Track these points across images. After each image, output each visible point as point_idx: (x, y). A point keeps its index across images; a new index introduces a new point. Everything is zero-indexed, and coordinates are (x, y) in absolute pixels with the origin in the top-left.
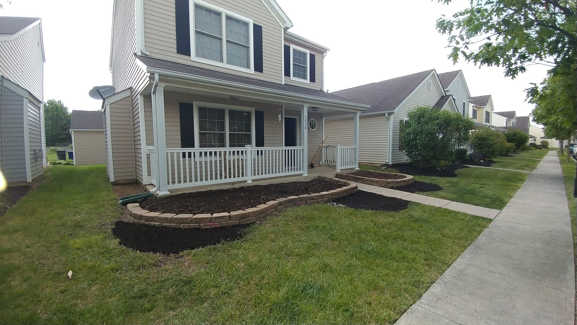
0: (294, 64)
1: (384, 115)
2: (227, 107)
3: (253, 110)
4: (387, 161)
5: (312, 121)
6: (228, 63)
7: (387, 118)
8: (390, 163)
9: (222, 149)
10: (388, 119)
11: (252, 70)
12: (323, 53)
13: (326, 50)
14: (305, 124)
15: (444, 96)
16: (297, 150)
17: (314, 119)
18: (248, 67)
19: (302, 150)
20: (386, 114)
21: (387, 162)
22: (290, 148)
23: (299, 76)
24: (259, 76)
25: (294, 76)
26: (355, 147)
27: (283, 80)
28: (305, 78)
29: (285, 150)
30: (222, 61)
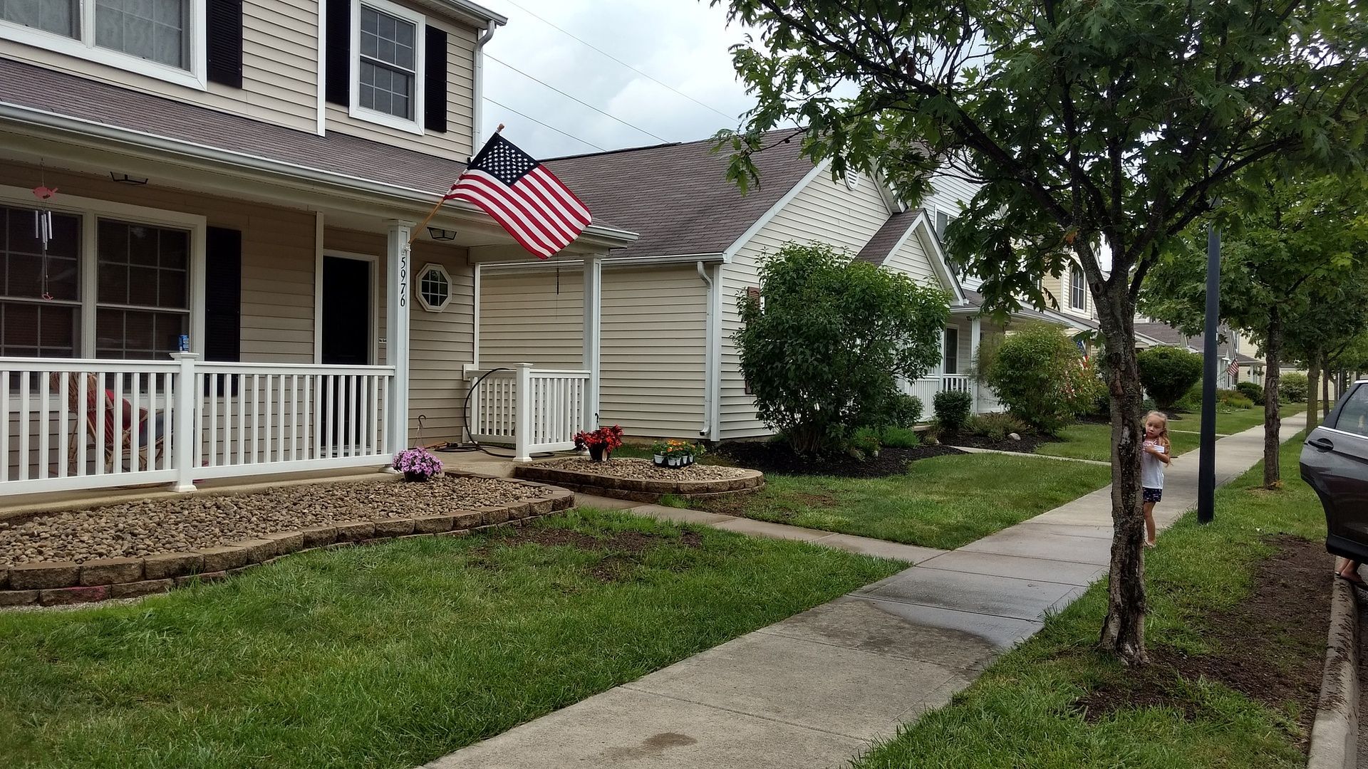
0: (363, 60)
1: (691, 266)
2: (92, 209)
3: (197, 226)
4: (705, 430)
5: (432, 275)
6: (99, 42)
7: (704, 279)
8: (714, 438)
9: (65, 366)
10: (707, 283)
11: (198, 76)
12: (475, 30)
13: (488, 21)
14: (400, 287)
15: (901, 213)
16: (370, 378)
17: (439, 269)
18: (183, 62)
19: (387, 378)
20: (700, 266)
21: (702, 434)
22: (342, 370)
23: (383, 107)
24: (222, 100)
25: (364, 103)
26: (587, 377)
27: (322, 118)
28: (408, 114)
29: (325, 378)
30: (74, 31)
